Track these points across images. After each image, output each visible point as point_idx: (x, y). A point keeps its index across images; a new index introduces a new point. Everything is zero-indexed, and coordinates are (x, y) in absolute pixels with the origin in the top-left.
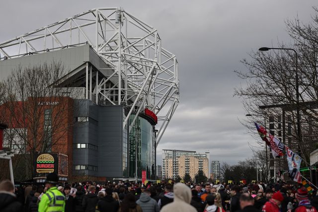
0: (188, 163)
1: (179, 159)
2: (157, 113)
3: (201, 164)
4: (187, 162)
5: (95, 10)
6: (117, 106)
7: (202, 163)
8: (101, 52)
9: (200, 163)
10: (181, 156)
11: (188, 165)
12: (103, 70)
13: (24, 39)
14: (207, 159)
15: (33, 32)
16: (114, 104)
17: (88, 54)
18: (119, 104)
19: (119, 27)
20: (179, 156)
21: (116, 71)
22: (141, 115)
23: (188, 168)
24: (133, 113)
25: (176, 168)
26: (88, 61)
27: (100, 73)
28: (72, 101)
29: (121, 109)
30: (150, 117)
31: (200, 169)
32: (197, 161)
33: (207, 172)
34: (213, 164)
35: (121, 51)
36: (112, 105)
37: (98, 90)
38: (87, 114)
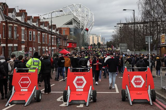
3: (98, 38)
4: (93, 38)
5: (74, 4)
10: (91, 36)
14: (100, 37)
17: (73, 16)
19: (80, 9)
22: (85, 30)
23: (93, 40)
24: (84, 30)
26: (73, 18)
28: (69, 28)
29: (81, 30)
30: (87, 30)
31: (98, 41)
32: (96, 37)
33: (100, 41)
34: (102, 38)
35: (80, 15)
36: (79, 29)
37: (75, 25)
38: (73, 31)
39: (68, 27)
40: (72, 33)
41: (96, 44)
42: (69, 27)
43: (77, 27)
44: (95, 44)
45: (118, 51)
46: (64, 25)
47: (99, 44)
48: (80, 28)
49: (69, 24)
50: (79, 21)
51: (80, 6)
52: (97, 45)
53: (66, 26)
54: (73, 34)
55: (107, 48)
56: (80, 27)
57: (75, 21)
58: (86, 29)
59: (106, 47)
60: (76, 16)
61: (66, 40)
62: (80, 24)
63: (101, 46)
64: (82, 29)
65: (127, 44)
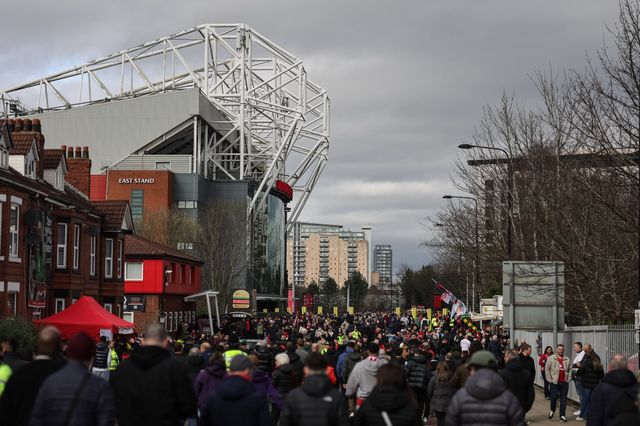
0: (326, 250)
1: (307, 242)
2: (294, 183)
3: (352, 253)
4: (324, 247)
5: (203, 28)
6: (238, 182)
7: (355, 250)
8: (214, 94)
9: (350, 250)
10: (312, 236)
11: (326, 254)
12: (215, 123)
13: (88, 69)
14: (367, 243)
15: (103, 58)
16: (234, 179)
17: (197, 102)
18: (241, 178)
19: (242, 55)
20: (307, 235)
21: (236, 126)
22: (273, 192)
23: (325, 260)
24: (264, 190)
25: (301, 259)
26: (197, 113)
27: (210, 127)
28: (172, 176)
29: (245, 187)
30: (283, 192)
31: (352, 263)
32: (344, 247)
33: (365, 269)
34: (377, 252)
35: (244, 95)
36: (230, 181)
37: (208, 156)
38: (195, 196)
39: (161, 168)
40: (190, 205)
41: (341, 284)
42: (169, 167)
43: (219, 172)
44: (330, 284)
45: (476, 324)
46: (137, 152)
47: (356, 282)
48: (237, 176)
49: (173, 148)
50: (238, 133)
51: (244, 39)
52: (344, 289)
53: (151, 163)
54: (195, 214)
55: (406, 308)
56: (236, 174)
57: (211, 131)
58: (278, 182)
59: (402, 301)
60: (219, 104)
61: (114, 236)
62: (242, 154)
63: (369, 297)
64: (252, 186)
65: (562, 269)
